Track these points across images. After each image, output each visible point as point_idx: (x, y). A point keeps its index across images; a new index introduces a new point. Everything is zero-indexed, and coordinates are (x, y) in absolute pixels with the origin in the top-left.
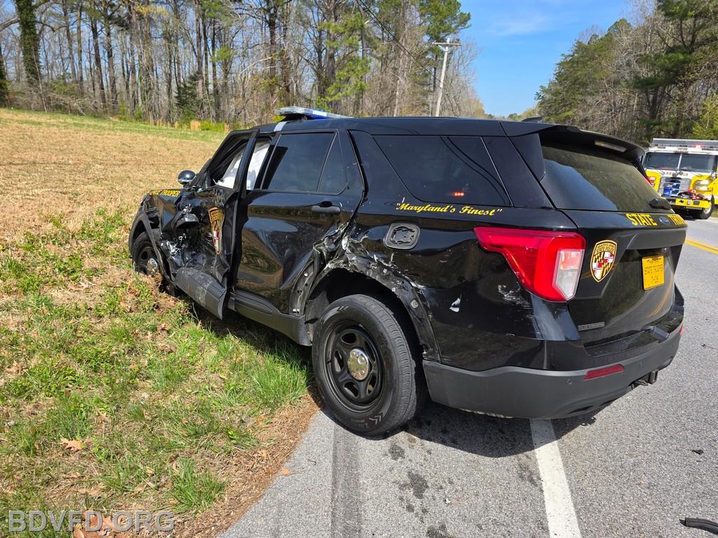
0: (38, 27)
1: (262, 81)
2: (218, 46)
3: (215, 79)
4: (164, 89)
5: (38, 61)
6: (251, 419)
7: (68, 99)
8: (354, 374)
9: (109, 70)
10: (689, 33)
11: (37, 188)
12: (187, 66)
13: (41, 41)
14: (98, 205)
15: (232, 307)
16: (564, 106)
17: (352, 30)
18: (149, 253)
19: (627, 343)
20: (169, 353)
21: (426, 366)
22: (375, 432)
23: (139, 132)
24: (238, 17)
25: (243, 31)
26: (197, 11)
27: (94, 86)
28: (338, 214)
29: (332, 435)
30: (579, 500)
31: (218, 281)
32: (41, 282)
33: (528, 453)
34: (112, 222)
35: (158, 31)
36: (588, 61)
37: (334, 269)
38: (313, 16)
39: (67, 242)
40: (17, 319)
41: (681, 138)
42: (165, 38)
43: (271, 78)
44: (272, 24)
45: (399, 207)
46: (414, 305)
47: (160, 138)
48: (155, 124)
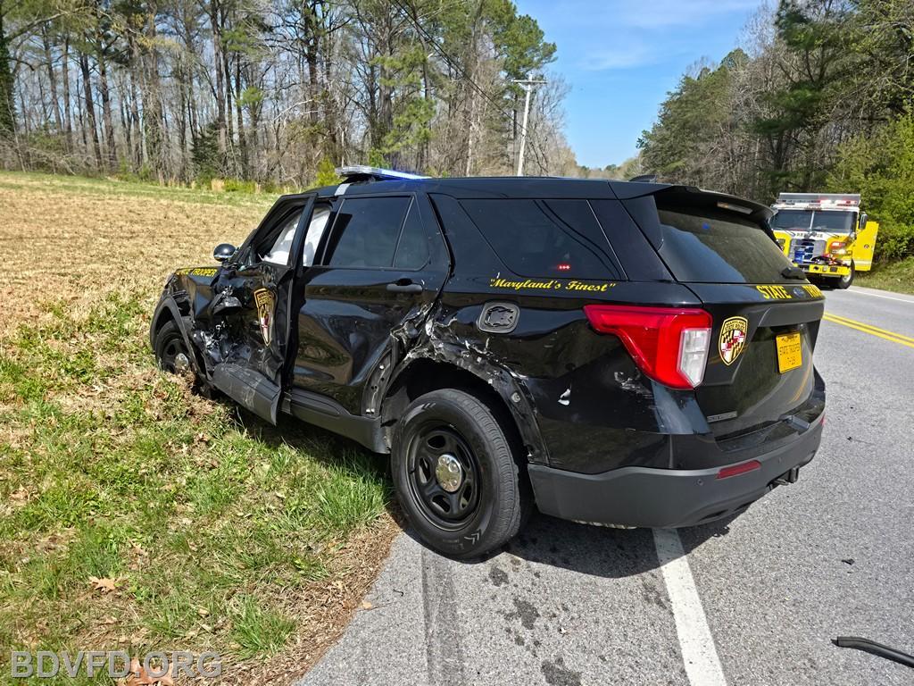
0: (12, 64)
1: (300, 128)
2: (244, 85)
3: (241, 127)
4: (176, 139)
5: (12, 108)
6: (320, 545)
7: (52, 155)
8: (444, 486)
9: (105, 119)
10: (817, 66)
11: (28, 269)
12: (205, 111)
13: (16, 82)
14: (106, 289)
15: (288, 411)
16: (672, 155)
17: (413, 65)
18: (178, 347)
19: (763, 436)
20: (210, 469)
21: (531, 470)
22: (472, 554)
23: (148, 195)
24: (269, 51)
25: (275, 67)
26: (216, 44)
27: (84, 138)
28: (419, 293)
29: (420, 561)
30: (715, 622)
31: (269, 379)
32: (44, 386)
33: (653, 571)
34: (127, 310)
35: (166, 69)
36: (699, 100)
37: (417, 359)
38: (364, 48)
39: (73, 336)
40: (20, 433)
41: (812, 192)
42: (177, 77)
43: (313, 125)
44: (311, 59)
45: (493, 283)
46: (515, 398)
47: (176, 203)
48: (166, 185)
